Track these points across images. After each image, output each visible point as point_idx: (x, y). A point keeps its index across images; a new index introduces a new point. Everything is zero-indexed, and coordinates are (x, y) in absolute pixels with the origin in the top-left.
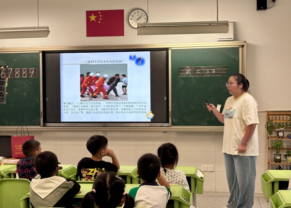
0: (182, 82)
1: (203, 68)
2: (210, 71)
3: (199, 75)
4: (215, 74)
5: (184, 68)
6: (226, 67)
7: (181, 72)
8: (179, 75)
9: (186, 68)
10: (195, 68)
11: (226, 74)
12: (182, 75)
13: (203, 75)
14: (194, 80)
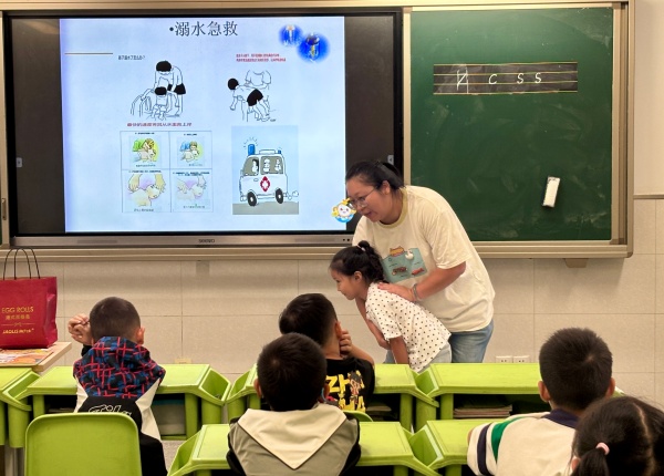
0: (444, 112)
1: (506, 70)
2: (526, 78)
3: (493, 88)
4: (542, 87)
5: (449, 69)
6: (574, 67)
7: (441, 80)
8: (436, 89)
9: (456, 68)
10: (483, 69)
11: (574, 87)
12: (445, 89)
13: (506, 89)
14: (480, 106)
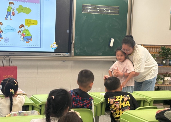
0: (85, 18)
1: (101, 7)
3: (98, 12)
4: (110, 13)
5: (86, 6)
6: (118, 8)
7: (84, 9)
8: (83, 11)
9: (88, 6)
10: (96, 7)
11: (118, 14)
12: (85, 11)
13: (101, 13)
14: (94, 17)
